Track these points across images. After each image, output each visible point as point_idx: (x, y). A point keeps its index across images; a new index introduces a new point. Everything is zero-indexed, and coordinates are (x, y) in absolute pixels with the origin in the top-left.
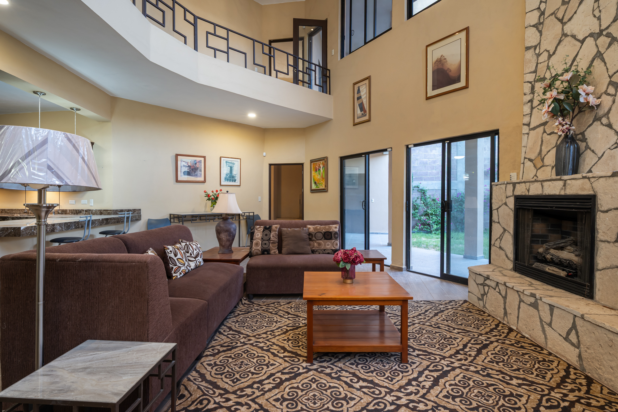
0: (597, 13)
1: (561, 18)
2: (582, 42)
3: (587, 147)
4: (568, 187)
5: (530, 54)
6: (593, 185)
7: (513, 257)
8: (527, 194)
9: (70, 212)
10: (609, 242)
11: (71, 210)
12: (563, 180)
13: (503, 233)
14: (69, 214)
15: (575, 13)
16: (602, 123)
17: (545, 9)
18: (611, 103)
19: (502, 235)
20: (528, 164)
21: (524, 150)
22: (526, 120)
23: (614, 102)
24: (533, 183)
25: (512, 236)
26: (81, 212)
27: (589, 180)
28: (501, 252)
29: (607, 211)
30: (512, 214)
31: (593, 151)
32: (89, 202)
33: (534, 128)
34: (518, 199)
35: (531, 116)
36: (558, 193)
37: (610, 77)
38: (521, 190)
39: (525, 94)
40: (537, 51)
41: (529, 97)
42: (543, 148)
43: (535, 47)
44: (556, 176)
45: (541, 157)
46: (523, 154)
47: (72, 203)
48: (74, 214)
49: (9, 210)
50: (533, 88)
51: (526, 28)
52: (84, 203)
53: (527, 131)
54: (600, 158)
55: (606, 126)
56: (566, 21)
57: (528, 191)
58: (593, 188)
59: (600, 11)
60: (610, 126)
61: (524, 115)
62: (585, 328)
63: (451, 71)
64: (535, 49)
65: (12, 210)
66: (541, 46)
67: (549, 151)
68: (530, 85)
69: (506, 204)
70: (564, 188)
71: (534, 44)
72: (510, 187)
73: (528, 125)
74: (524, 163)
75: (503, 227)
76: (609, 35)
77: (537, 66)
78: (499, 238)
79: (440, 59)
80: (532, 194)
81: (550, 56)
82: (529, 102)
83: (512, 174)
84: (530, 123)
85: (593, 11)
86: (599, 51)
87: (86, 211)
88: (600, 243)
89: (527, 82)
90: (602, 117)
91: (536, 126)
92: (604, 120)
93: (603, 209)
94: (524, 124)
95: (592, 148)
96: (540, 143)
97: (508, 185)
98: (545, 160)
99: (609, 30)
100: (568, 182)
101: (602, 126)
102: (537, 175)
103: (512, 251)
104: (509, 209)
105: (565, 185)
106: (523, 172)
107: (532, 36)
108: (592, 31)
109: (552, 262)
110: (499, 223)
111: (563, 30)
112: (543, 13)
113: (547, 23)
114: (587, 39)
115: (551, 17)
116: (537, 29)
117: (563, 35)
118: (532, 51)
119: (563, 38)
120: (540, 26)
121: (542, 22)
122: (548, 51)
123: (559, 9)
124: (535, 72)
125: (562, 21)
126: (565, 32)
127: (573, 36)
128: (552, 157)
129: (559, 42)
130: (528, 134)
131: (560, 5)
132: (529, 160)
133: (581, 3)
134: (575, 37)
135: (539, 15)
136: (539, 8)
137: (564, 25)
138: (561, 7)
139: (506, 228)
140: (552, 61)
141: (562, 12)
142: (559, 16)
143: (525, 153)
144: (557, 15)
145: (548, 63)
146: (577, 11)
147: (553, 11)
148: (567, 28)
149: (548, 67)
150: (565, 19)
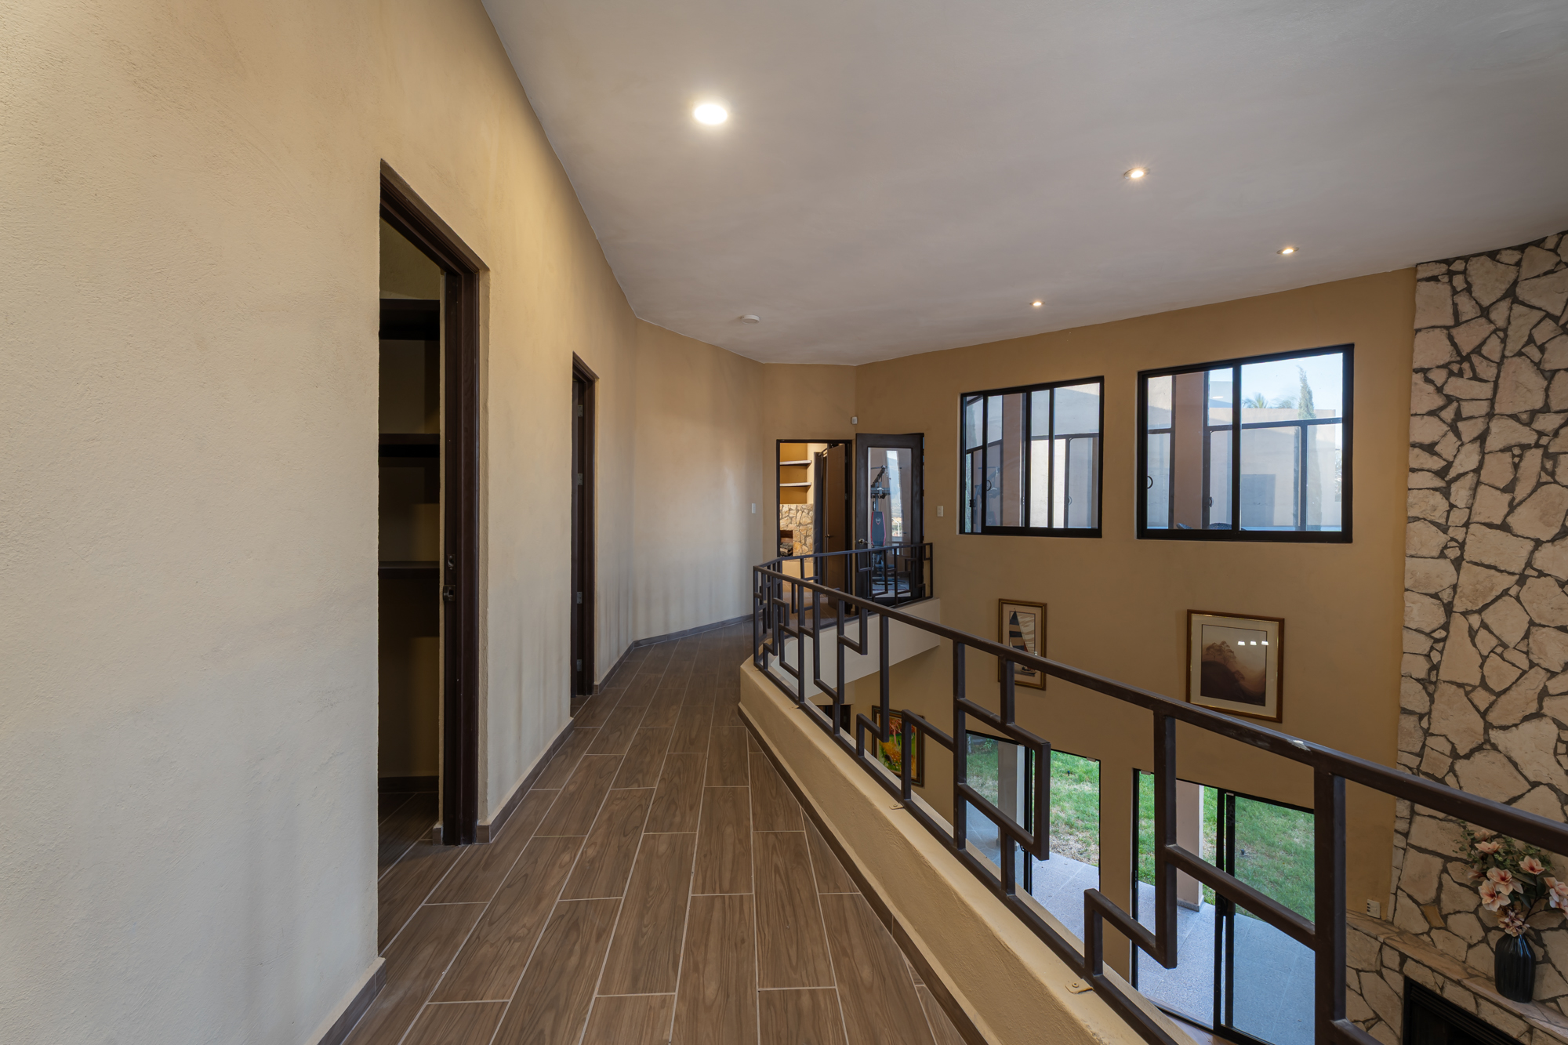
0: (1563, 759)
1: (1483, 709)
2: (1535, 785)
3: (1547, 959)
4: (1537, 1039)
5: (1409, 723)
8: (1438, 991)
13: (1372, 1018)
15: (1516, 725)
19: (1372, 1021)
21: (1396, 873)
22: (1402, 826)
24: (1454, 984)
25: (1399, 1039)
30: (1398, 1004)
33: (1420, 850)
34: (1411, 986)
35: (1410, 823)
36: (1515, 1036)
38: (1417, 974)
40: (1424, 723)
42: (1443, 896)
43: (1421, 717)
45: (1440, 909)
46: (1395, 878)
51: (1403, 676)
53: (1403, 845)
56: (1495, 724)
57: (1441, 989)
61: (1397, 816)
63: (1243, 678)
64: (1420, 720)
66: (1431, 721)
67: (1459, 912)
69: (1380, 974)
71: (1418, 710)
72: (1396, 956)
73: (1406, 835)
74: (1396, 894)
75: (1373, 1008)
77: (1423, 748)
79: (1220, 646)
80: (1451, 1000)
81: (1455, 755)
83: (1369, 901)
84: (1408, 833)
85: (1556, 753)
91: (1423, 846)
94: (1396, 831)
95: (1559, 968)
96: (1436, 885)
97: (1386, 948)
98: (1451, 920)
100: (1542, 1034)
102: (1432, 935)
104: (1390, 989)
106: (1395, 910)
107: (1414, 697)
108: (1553, 782)
110: (1363, 996)
111: (1486, 731)
112: (1435, 667)
113: (1445, 692)
114: (1541, 786)
115: (1454, 687)
116: (1425, 688)
117: (1488, 741)
118: (1414, 718)
119: (1488, 747)
120: (1431, 688)
121: (1435, 683)
122: (1453, 744)
123: (1474, 688)
124: (1420, 755)
125: (1483, 715)
126: (1493, 741)
127: (1510, 759)
128: (1466, 926)
129: (1479, 748)
130: (1405, 850)
131: (1476, 681)
132: (1410, 896)
133: (1527, 718)
134: (1515, 765)
135: (1427, 666)
136: (1428, 656)
137: (1488, 726)
138: (1479, 689)
139: (1381, 1015)
140: (1459, 766)
141: (1482, 699)
142: (1476, 702)
143: (1399, 879)
144: (1472, 696)
145: (1452, 764)
146: (1520, 726)
147: (1459, 681)
148: (1495, 736)
149: (1452, 770)
150: (1492, 717)
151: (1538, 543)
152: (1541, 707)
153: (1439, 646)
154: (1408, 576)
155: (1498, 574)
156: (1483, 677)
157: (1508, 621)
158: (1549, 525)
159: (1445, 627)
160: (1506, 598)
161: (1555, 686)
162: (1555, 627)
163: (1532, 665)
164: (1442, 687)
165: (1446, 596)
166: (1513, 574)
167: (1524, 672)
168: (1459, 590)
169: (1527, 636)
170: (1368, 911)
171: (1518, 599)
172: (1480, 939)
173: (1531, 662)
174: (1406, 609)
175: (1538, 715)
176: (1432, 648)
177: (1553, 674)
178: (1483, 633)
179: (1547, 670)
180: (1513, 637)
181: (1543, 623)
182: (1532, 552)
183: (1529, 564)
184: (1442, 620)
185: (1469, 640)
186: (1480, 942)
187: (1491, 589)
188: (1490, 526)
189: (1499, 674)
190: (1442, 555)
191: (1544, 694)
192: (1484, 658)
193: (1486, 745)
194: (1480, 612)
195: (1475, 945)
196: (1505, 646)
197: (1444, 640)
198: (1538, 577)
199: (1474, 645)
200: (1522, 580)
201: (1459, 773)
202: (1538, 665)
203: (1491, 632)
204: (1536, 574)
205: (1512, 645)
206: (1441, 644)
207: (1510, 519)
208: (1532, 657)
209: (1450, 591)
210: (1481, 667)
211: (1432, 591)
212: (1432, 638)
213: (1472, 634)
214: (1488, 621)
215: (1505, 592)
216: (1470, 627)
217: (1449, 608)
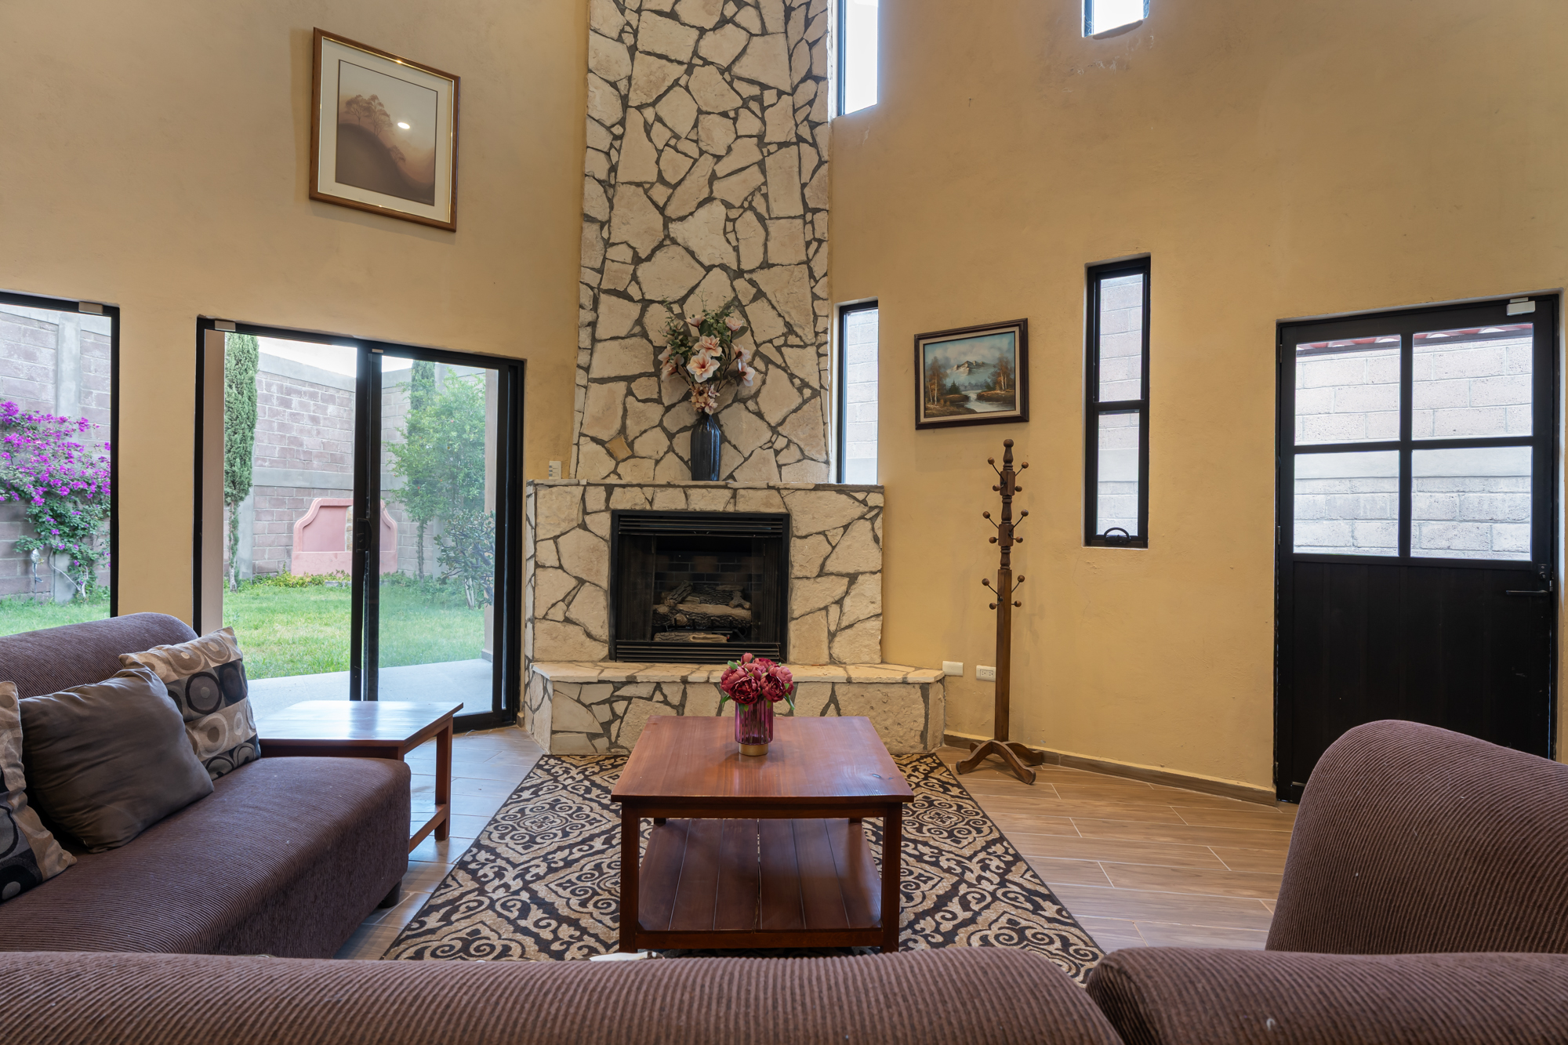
0: (731, 237)
1: (661, 205)
2: (708, 269)
3: (724, 439)
4: (740, 500)
5: (591, 231)
6: (786, 500)
7: (607, 634)
8: (648, 507)
10: (807, 578)
12: (730, 488)
13: (574, 588)
15: (691, 214)
16: (747, 408)
17: (618, 162)
18: (759, 383)
19: (573, 593)
20: (588, 447)
21: (578, 417)
22: (583, 359)
23: (764, 382)
24: (662, 491)
25: (606, 591)
27: (779, 493)
28: (570, 628)
29: (805, 537)
30: (605, 550)
31: (735, 447)
33: (602, 381)
34: (620, 518)
35: (591, 354)
36: (721, 509)
37: (757, 345)
38: (625, 501)
39: (581, 307)
40: (605, 235)
41: (587, 316)
42: (628, 422)
43: (602, 225)
44: (694, 479)
45: (626, 439)
46: (577, 425)
50: (596, 302)
51: (586, 175)
53: (584, 382)
54: (746, 459)
55: (753, 413)
56: (673, 217)
57: (651, 503)
58: (784, 503)
59: (737, 240)
60: (759, 415)
61: (580, 348)
62: (850, 695)
63: (403, 159)
64: (602, 228)
66: (611, 229)
67: (645, 431)
68: (591, 293)
69: (583, 526)
70: (732, 501)
71: (600, 218)
72: (601, 493)
73: (587, 369)
74: (578, 444)
75: (575, 575)
76: (752, 283)
77: (603, 262)
78: (563, 600)
79: (369, 102)
80: (661, 509)
81: (637, 260)
82: (589, 324)
84: (589, 366)
85: (725, 233)
86: (736, 298)
88: (795, 581)
89: (587, 285)
90: (748, 399)
91: (606, 376)
92: (751, 404)
93: (800, 534)
94: (579, 366)
95: (733, 442)
96: (620, 413)
97: (590, 489)
98: (636, 446)
99: (755, 276)
100: (742, 492)
101: (747, 412)
102: (619, 471)
103: (606, 622)
104: (595, 538)
105: (734, 496)
106: (578, 462)
107: (596, 202)
108: (725, 261)
109: (693, 626)
110: (561, 567)
111: (666, 227)
112: (613, 169)
113: (625, 193)
114: (715, 269)
115: (633, 187)
116: (606, 192)
117: (667, 236)
118: (596, 227)
119: (667, 242)
120: (610, 192)
121: (613, 186)
122: (633, 248)
123: (652, 184)
124: (601, 271)
125: (661, 210)
126: (672, 235)
127: (687, 249)
128: (652, 443)
129: (660, 246)
130: (586, 387)
131: (653, 178)
132: (594, 440)
133: (701, 205)
134: (692, 254)
135: (607, 166)
136: (608, 154)
137: (667, 221)
138: (657, 184)
139: (584, 577)
140: (643, 271)
141: (660, 193)
142: (655, 198)
143: (582, 424)
144: (651, 193)
145: (635, 271)
146: (695, 214)
147: (637, 180)
148: (675, 229)
149: (634, 278)
150: (670, 211)
151: (702, 31)
152: (711, 192)
153: (617, 144)
154: (591, 54)
155: (668, 64)
156: (660, 172)
157: (678, 111)
158: (711, 14)
159: (622, 122)
160: (677, 88)
161: (722, 169)
162: (719, 114)
163: (702, 152)
164: (621, 189)
165: (623, 85)
166: (680, 63)
167: (696, 161)
168: (633, 82)
169: (695, 125)
170: (551, 475)
171: (687, 88)
172: (666, 450)
173: (700, 149)
174: (590, 94)
175: (709, 199)
176: (612, 146)
177: (718, 158)
178: (657, 126)
179: (714, 156)
180: (684, 128)
181: (709, 110)
182: (698, 41)
183: (695, 53)
184: (620, 115)
185: (644, 135)
186: (666, 453)
187: (664, 79)
188: (660, 13)
189: (674, 166)
190: (620, 39)
191: (713, 177)
192: (660, 152)
193: (668, 240)
194: (653, 104)
195: (662, 459)
196: (677, 137)
197: (620, 137)
198: (703, 66)
199: (650, 140)
200: (689, 71)
201: (641, 279)
202: (706, 152)
203: (665, 125)
204: (700, 62)
205: (684, 136)
206: (619, 142)
207: (677, 7)
208: (701, 144)
209: (625, 82)
210: (657, 162)
211: (612, 79)
212: (612, 133)
213: (648, 127)
214: (661, 114)
215: (676, 83)
216: (646, 122)
217: (624, 100)
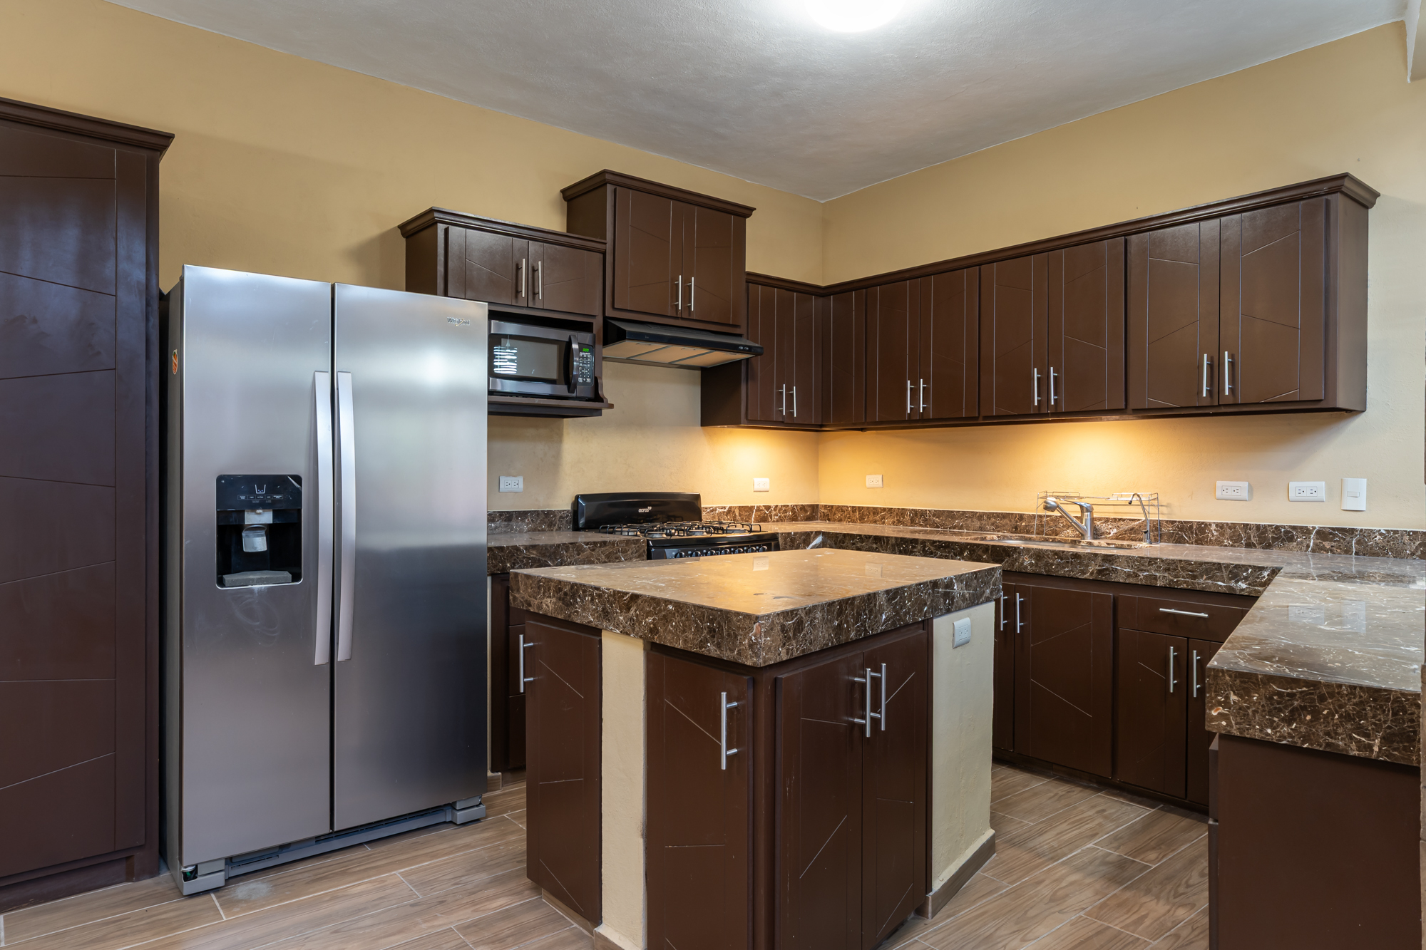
9: (1222, 534)
11: (1233, 526)
14: (1220, 543)
26: (1291, 539)
32: (1336, 490)
47: (1231, 494)
48: (1249, 545)
49: (938, 514)
52: (1307, 495)
65: (951, 515)
87: (1323, 534)
